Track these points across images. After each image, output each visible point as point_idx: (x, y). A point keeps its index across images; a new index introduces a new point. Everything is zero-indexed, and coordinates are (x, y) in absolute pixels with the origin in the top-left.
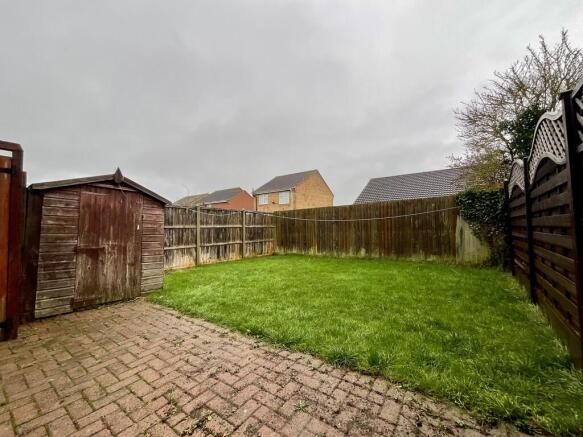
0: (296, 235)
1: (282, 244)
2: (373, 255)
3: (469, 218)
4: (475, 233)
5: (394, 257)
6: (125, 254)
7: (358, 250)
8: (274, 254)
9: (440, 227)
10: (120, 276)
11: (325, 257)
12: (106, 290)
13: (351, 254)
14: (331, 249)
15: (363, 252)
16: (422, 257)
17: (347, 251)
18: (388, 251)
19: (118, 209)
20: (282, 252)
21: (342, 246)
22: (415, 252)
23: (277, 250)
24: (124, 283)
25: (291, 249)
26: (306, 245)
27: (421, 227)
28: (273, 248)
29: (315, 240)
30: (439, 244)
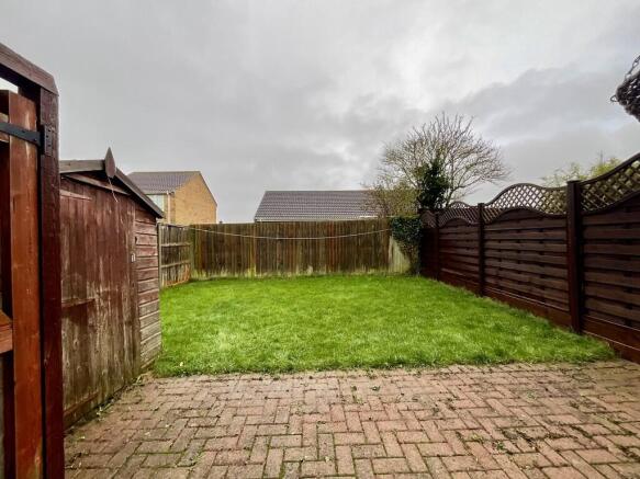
0: (227, 254)
1: (204, 267)
2: (321, 273)
3: (398, 238)
4: (401, 250)
5: (339, 272)
6: (120, 307)
7: (305, 268)
8: (191, 281)
9: (377, 245)
10: (117, 346)
11: (266, 278)
12: (101, 379)
13: (297, 273)
14: (274, 269)
15: (310, 271)
16: (364, 271)
17: (293, 270)
18: (334, 267)
19: (107, 225)
20: (204, 276)
21: (287, 265)
22: (358, 267)
23: (195, 275)
24: (122, 358)
25: (218, 271)
26: (241, 266)
27: (363, 245)
28: (189, 273)
29: (253, 261)
30: (377, 260)
